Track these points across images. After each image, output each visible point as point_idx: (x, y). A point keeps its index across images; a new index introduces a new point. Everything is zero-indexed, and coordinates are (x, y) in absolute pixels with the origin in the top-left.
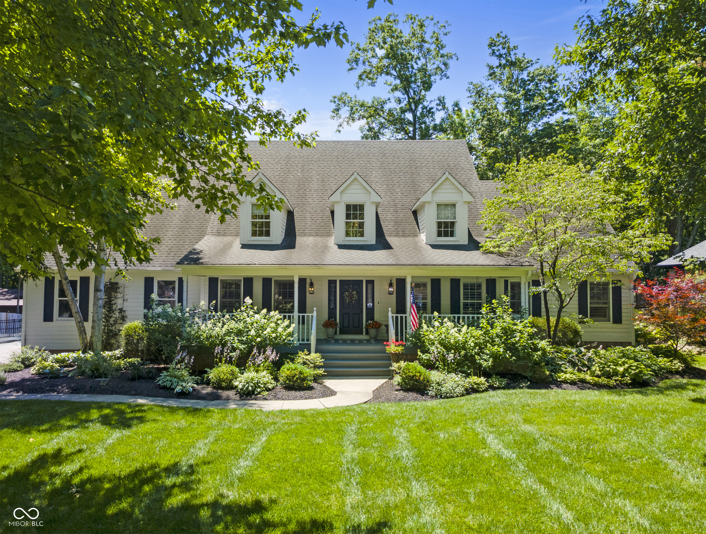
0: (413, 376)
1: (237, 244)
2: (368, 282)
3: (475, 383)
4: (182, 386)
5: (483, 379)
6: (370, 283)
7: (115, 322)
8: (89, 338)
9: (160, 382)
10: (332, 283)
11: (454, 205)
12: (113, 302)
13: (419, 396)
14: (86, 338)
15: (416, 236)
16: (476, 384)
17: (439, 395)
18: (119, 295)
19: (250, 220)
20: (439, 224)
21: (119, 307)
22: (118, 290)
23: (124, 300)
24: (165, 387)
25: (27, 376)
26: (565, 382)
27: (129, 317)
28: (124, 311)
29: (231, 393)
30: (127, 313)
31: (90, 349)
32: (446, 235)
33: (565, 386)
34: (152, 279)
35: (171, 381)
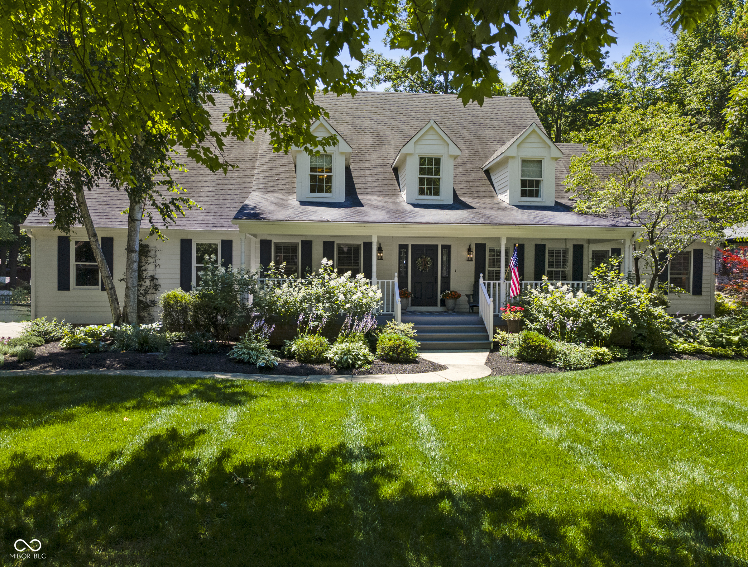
0: (537, 346)
1: (293, 200)
2: (443, 247)
3: (598, 353)
4: (264, 359)
5: (604, 350)
6: (447, 248)
7: (146, 292)
8: (122, 309)
9: (235, 355)
10: (403, 248)
11: (540, 162)
12: (143, 268)
13: (547, 368)
14: (118, 308)
15: (493, 197)
16: (600, 354)
17: (567, 367)
18: (150, 260)
19: (309, 173)
20: (523, 183)
21: (150, 274)
22: (149, 254)
23: (156, 266)
24: (241, 362)
25: (55, 351)
26: (684, 352)
27: (163, 286)
28: (157, 279)
29: (326, 367)
30: (160, 282)
31: (124, 322)
32: (531, 195)
33: (685, 356)
34: (189, 241)
35: (249, 354)
